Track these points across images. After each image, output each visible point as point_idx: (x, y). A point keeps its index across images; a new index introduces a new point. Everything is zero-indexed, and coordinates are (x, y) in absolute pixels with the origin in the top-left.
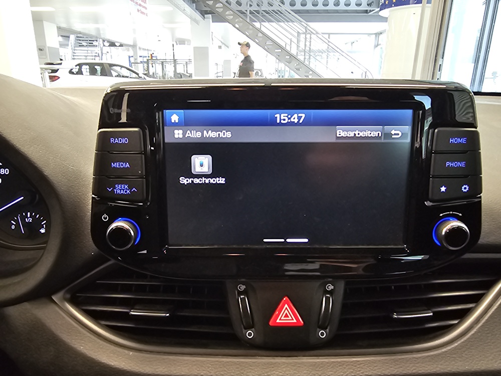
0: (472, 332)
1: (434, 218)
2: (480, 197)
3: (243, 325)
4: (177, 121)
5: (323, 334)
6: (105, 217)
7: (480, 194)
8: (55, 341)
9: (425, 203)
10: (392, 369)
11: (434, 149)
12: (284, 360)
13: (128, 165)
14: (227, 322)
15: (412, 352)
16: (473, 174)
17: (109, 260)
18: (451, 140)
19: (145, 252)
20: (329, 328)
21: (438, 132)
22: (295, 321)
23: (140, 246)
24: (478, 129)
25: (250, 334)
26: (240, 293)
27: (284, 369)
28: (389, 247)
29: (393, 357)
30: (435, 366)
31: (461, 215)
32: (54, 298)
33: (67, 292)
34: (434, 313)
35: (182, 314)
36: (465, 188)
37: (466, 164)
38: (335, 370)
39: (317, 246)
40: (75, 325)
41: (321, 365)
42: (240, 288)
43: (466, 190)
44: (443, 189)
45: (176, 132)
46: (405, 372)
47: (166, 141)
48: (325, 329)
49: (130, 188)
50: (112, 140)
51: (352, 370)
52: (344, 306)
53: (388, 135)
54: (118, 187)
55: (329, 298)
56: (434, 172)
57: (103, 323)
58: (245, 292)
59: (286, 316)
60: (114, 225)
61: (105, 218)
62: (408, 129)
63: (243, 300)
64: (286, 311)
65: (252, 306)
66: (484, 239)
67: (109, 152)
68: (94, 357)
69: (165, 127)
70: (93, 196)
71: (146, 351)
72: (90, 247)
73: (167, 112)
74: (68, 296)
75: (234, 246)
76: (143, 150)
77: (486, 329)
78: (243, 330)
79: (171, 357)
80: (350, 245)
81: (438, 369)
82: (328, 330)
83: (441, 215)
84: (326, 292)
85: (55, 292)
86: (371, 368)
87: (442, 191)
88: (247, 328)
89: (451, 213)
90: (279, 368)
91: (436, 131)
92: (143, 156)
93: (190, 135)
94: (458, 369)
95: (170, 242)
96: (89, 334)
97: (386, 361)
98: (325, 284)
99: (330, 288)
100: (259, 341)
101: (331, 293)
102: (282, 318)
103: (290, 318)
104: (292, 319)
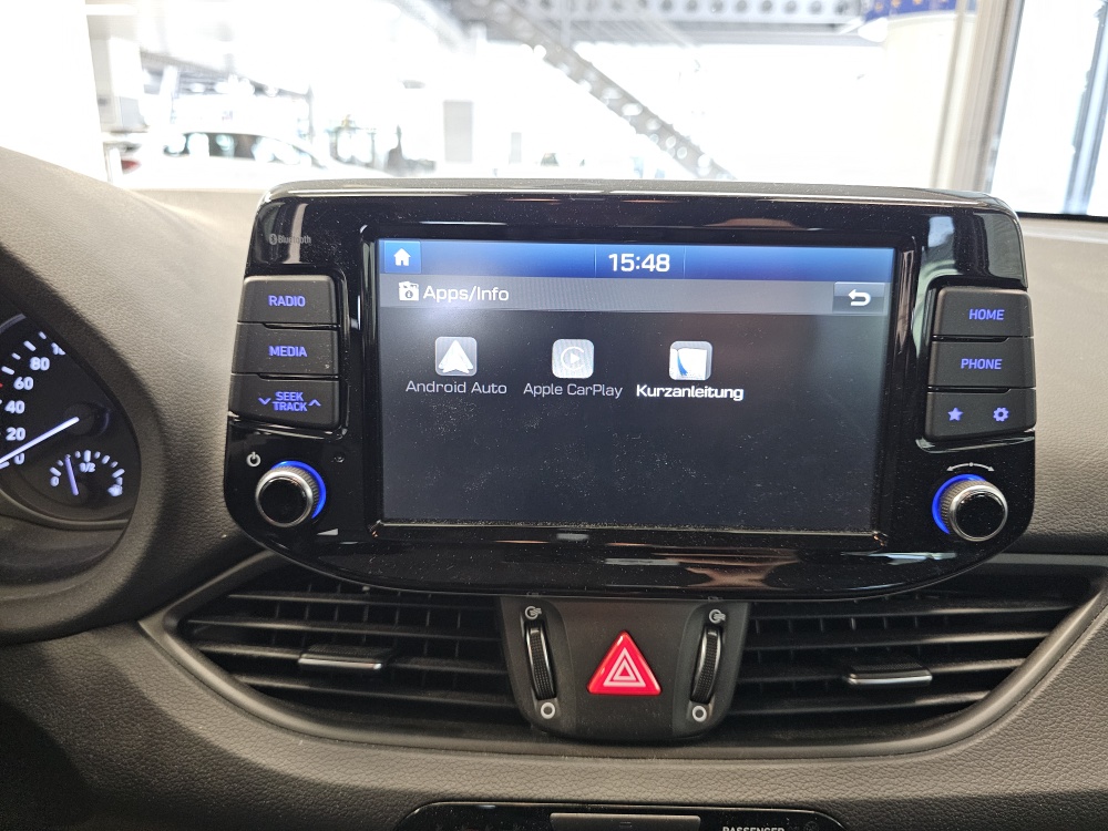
0: (1013, 716)
1: (936, 475)
2: (1033, 434)
3: (535, 690)
4: (406, 263)
5: (700, 714)
6: (254, 459)
7: (1032, 426)
8: (146, 712)
9: (917, 441)
10: (842, 787)
11: (936, 331)
12: (618, 764)
13: (303, 352)
14: (501, 685)
15: (885, 754)
16: (1018, 387)
17: (261, 550)
18: (971, 314)
19: (334, 532)
20: (713, 700)
21: (945, 295)
22: (642, 684)
23: (324, 520)
24: (1029, 293)
25: (548, 710)
26: (529, 624)
27: (619, 783)
28: (842, 534)
29: (844, 765)
30: (932, 783)
31: (991, 469)
32: (143, 625)
33: (172, 613)
34: (934, 675)
35: (409, 666)
36: (1001, 415)
37: (1003, 364)
38: (723, 788)
39: (692, 529)
40: (189, 682)
41: (696, 777)
42: (529, 613)
43: (1002, 419)
44: (955, 415)
45: (402, 286)
46: (870, 795)
47: (383, 304)
48: (705, 703)
49: (307, 399)
50: (272, 300)
51: (758, 788)
52: (748, 659)
53: (844, 301)
54: (282, 396)
55: (716, 639)
56: (935, 379)
57: (244, 679)
58: (540, 623)
59: (625, 673)
60: (270, 476)
61: (254, 461)
62: (883, 288)
63: (535, 639)
64: (625, 663)
65: (553, 650)
66: (1037, 525)
67: (264, 323)
68: (226, 747)
69: (381, 276)
70: (231, 414)
71: (334, 740)
72: (221, 522)
73: (386, 244)
74: (173, 622)
75: (520, 525)
76: (335, 321)
77: (1042, 710)
78: (535, 703)
79: (384, 753)
80: (762, 529)
81: (937, 789)
82: (711, 706)
83: (950, 469)
84: (708, 626)
85: (146, 614)
86: (800, 785)
87: (951, 419)
88: (542, 697)
89: (971, 464)
90: (608, 781)
91: (942, 293)
92: (335, 332)
93: (433, 295)
94: (978, 789)
95: (387, 516)
96: (215, 702)
97: (830, 772)
98: (708, 608)
99: (718, 617)
100: (567, 725)
101: (720, 628)
102: (617, 677)
103: (632, 677)
104: (637, 680)
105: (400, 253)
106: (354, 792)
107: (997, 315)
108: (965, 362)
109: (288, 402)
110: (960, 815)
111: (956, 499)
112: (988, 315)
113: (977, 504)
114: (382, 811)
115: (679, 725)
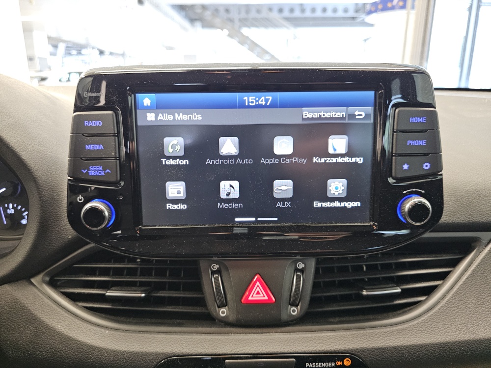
0: (439, 307)
1: (399, 195)
2: (442, 175)
3: (216, 303)
4: (149, 105)
5: (294, 311)
7: (441, 171)
9: (388, 179)
10: (361, 342)
11: (395, 128)
12: (256, 336)
13: (101, 147)
14: (201, 302)
15: (381, 326)
16: (433, 153)
17: (88, 243)
18: (411, 120)
19: (120, 232)
20: (300, 304)
21: (399, 111)
22: (266, 298)
23: (116, 226)
24: (437, 109)
25: (223, 312)
26: (213, 273)
27: (257, 345)
28: (356, 224)
29: (362, 332)
30: (402, 339)
31: (423, 192)
32: (33, 280)
33: (47, 274)
34: (402, 289)
35: (158, 295)
36: (427, 166)
37: (426, 143)
38: (305, 345)
39: (287, 225)
40: (53, 306)
41: (293, 341)
42: (213, 268)
43: (427, 168)
44: (406, 167)
45: (148, 115)
46: (374, 345)
47: (139, 124)
48: (297, 306)
49: (104, 169)
50: (86, 123)
51: (322, 345)
52: (316, 285)
53: (352, 116)
54: (92, 168)
55: (300, 276)
56: (396, 150)
57: (81, 304)
58: (218, 272)
59: (258, 293)
60: (88, 206)
61: (80, 200)
62: (370, 109)
63: (216, 279)
64: (258, 288)
65: (225, 284)
66: (446, 218)
67: (83, 134)
69: (138, 111)
70: (69, 178)
71: (123, 330)
72: (67, 230)
74: (47, 279)
75: (207, 226)
76: (116, 132)
77: (452, 303)
78: (217, 309)
79: (147, 335)
80: (319, 223)
81: (405, 342)
82: (299, 307)
83: (405, 192)
84: (297, 270)
85: (34, 275)
86: (341, 342)
87: (404, 169)
88: (222, 306)
89: (414, 190)
90: (252, 344)
91: (397, 110)
92: (117, 138)
93: (162, 118)
94: (424, 341)
95: (144, 224)
96: (66, 314)
97: (355, 336)
98: (296, 262)
99: (301, 266)
100: (232, 319)
101: (302, 271)
102: (255, 295)
103: (262, 295)
104: (264, 296)
105: (146, 100)
106: (133, 354)
107: (422, 120)
108: (409, 142)
109: (95, 171)
110: (416, 353)
111: (408, 205)
112: (419, 120)
113: (417, 207)
114: (145, 363)
115: (284, 317)
